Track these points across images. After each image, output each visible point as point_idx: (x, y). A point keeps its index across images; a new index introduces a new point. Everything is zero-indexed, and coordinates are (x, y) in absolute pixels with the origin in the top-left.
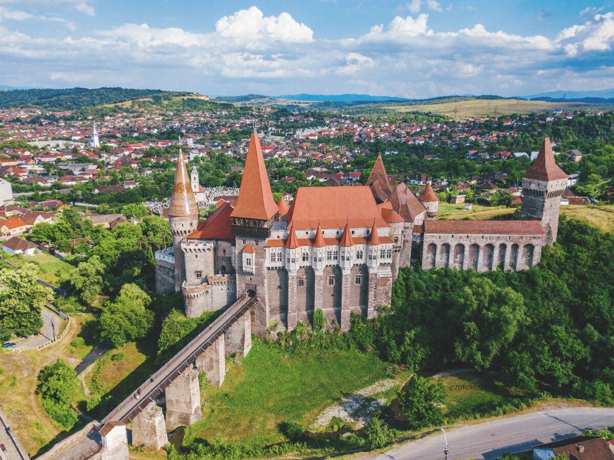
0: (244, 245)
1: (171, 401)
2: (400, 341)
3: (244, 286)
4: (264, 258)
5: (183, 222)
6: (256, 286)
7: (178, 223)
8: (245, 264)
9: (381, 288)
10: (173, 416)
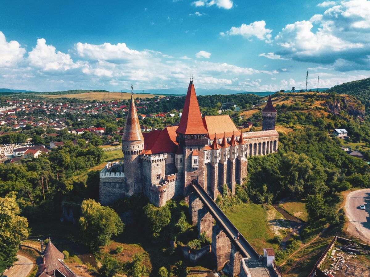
0: (191, 151)
1: (219, 248)
2: (262, 192)
3: (190, 178)
4: (203, 157)
5: (139, 145)
6: (198, 176)
7: (136, 145)
8: (193, 163)
9: (244, 167)
10: (222, 258)
